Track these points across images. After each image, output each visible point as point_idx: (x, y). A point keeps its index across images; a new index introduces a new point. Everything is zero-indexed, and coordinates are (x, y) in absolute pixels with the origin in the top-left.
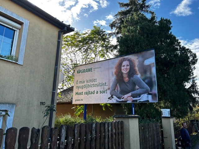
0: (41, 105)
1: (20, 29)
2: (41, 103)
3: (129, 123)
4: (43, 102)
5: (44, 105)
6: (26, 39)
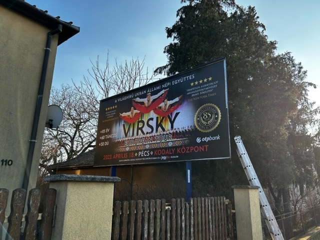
2: (3, 161)
4: (8, 159)
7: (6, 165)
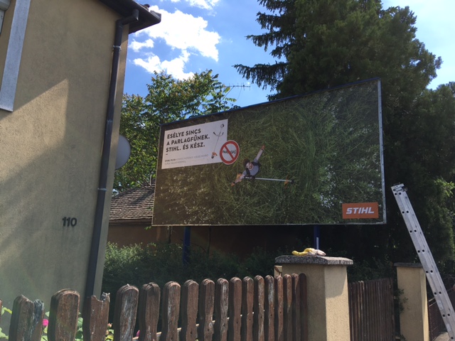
0: (64, 225)
1: (5, 11)
2: (64, 219)
3: (324, 282)
4: (72, 217)
5: (73, 226)
6: (23, 37)
7: (68, 225)
